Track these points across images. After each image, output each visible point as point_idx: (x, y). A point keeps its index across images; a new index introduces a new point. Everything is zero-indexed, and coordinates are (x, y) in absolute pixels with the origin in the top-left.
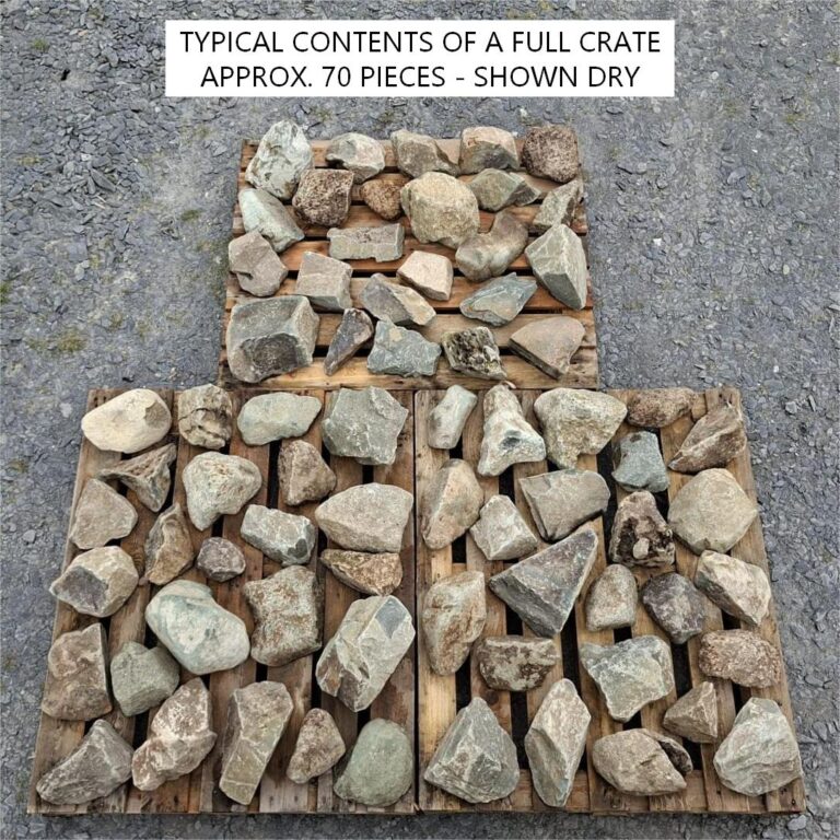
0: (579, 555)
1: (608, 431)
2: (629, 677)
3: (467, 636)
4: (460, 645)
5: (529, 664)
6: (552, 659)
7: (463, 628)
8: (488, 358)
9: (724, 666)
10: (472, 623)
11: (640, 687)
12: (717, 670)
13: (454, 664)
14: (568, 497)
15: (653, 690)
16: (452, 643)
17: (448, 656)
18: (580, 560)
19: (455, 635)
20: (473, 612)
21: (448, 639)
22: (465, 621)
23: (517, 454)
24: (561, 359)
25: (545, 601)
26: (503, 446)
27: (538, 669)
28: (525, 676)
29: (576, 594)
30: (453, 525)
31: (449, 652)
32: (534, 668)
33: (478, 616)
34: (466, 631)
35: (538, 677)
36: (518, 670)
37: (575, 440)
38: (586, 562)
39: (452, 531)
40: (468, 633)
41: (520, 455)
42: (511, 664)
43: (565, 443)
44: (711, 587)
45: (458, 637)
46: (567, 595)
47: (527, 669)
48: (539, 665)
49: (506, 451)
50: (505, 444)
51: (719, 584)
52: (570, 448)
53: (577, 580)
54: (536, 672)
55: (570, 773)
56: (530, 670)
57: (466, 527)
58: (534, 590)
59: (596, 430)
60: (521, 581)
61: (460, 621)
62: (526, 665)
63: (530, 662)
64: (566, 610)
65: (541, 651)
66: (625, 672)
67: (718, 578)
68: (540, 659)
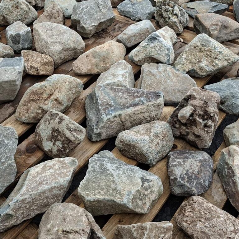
0: (142, 99)
1: (217, 62)
2: (112, 175)
3: (44, 103)
4: (37, 106)
5: (58, 130)
6: (74, 136)
7: (45, 96)
8: (173, 11)
9: (194, 222)
10: (52, 98)
11: (113, 186)
12: (186, 221)
13: (27, 116)
14: (165, 82)
15: (120, 194)
16: (33, 100)
17: (26, 107)
18: (140, 101)
19: (37, 97)
20: (57, 91)
21: (32, 96)
22: (48, 92)
23: (152, 48)
24: (214, 25)
25: (99, 106)
26: (147, 41)
27: (62, 138)
28: (53, 140)
29: (120, 112)
30: (92, 64)
31: (28, 105)
32: (60, 136)
33: (58, 96)
34: (45, 100)
35: (61, 146)
36: (51, 132)
37: (193, 60)
38: (143, 104)
39: (89, 67)
40: (46, 102)
41: (153, 50)
42: (50, 125)
43: (185, 59)
44: (226, 171)
45: (38, 100)
46: (114, 109)
47: (56, 134)
48: (63, 134)
49: (147, 44)
50: (148, 39)
51: (233, 168)
52: (187, 63)
53: (128, 107)
54: (60, 141)
55: (14, 202)
56: (57, 136)
57: (99, 71)
58: (99, 99)
59: (209, 58)
60: (96, 92)
61: (45, 91)
62: (56, 130)
63: (59, 129)
64: (107, 115)
65: (70, 125)
66: (112, 171)
67: (235, 163)
68: (65, 130)
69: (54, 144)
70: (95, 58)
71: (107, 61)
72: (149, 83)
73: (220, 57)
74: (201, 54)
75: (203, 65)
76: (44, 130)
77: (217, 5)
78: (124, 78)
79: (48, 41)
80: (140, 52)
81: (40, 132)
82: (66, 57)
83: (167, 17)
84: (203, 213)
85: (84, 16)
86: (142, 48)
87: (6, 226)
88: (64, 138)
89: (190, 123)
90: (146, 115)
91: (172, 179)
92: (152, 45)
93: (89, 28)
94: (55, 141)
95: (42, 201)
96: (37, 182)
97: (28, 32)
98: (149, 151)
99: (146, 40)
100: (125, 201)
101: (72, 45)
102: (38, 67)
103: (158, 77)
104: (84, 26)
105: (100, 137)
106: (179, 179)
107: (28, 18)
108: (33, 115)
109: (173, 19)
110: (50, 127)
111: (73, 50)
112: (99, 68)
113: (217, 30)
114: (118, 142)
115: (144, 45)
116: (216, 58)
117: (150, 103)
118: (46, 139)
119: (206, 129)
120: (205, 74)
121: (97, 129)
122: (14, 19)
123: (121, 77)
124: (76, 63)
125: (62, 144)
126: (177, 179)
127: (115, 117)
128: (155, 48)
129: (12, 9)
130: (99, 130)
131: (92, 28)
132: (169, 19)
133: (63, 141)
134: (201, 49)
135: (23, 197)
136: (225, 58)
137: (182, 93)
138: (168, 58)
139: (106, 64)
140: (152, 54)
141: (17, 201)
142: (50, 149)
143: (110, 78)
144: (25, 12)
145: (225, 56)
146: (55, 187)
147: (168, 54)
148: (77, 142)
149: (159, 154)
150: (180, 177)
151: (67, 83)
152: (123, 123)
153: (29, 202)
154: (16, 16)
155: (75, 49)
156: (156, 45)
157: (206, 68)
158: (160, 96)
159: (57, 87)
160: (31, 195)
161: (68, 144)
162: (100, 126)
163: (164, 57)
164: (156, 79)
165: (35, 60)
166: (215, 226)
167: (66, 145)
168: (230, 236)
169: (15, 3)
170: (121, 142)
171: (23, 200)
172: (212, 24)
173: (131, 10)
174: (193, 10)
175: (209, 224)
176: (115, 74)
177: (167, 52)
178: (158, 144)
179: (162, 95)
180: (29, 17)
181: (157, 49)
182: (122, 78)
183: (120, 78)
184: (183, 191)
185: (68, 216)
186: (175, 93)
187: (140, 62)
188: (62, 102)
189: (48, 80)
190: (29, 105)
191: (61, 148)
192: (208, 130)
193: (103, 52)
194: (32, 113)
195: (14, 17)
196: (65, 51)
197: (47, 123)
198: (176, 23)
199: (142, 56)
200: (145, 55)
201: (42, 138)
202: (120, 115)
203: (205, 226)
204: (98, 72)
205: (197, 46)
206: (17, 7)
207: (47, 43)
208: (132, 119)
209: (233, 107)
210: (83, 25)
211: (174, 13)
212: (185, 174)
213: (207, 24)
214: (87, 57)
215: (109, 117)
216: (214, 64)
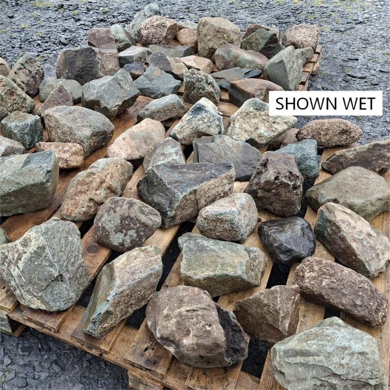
0: (213, 171)
1: (276, 126)
2: (213, 250)
3: (95, 194)
4: (87, 198)
5: (129, 217)
6: (151, 220)
7: (95, 185)
10: (104, 185)
11: (219, 261)
13: (76, 212)
14: (226, 154)
15: (231, 266)
16: (81, 192)
17: (74, 201)
18: (212, 174)
19: (85, 187)
20: (109, 177)
21: (79, 187)
22: (98, 180)
23: (199, 120)
24: (258, 90)
25: (167, 186)
26: (191, 113)
27: (136, 225)
28: (124, 230)
29: (195, 188)
30: (132, 147)
31: (75, 199)
32: (133, 223)
33: (111, 183)
34: (96, 190)
35: (135, 235)
36: (119, 221)
37: (248, 128)
38: (216, 177)
39: (129, 151)
40: (97, 192)
41: (200, 122)
42: (116, 213)
43: (239, 128)
44: (329, 230)
45: (88, 190)
46: (187, 186)
47: (127, 222)
48: (137, 220)
49: (191, 116)
50: (192, 111)
51: (337, 224)
52: (242, 133)
53: (202, 182)
54: (134, 229)
55: (113, 296)
56: (129, 224)
57: (141, 154)
58: (163, 179)
59: (267, 124)
60: (156, 172)
61: (94, 179)
62: (127, 217)
63: (131, 214)
64: (181, 192)
65: (143, 208)
66: (211, 247)
67: (337, 218)
68: (139, 214)
69: (126, 235)
70: (134, 140)
71: (149, 141)
72: (207, 158)
73: (278, 120)
74: (256, 120)
75: (262, 131)
76: (109, 221)
77: (250, 71)
78: (178, 156)
79: (73, 126)
80: (184, 127)
81: (104, 224)
82: (96, 144)
83: (201, 88)
84: (325, 270)
85: (104, 95)
86: (186, 122)
87: (105, 328)
88: (138, 225)
89: (276, 187)
90: (220, 189)
91: (276, 247)
92: (199, 117)
93: (113, 109)
94: (127, 230)
95: (139, 293)
96: (128, 273)
97: (36, 121)
98: (240, 224)
99: (189, 112)
100: (239, 273)
101: (103, 128)
102: (67, 158)
103: (216, 151)
104: (107, 106)
105: (174, 222)
106: (285, 245)
107: (26, 108)
108: (84, 209)
109: (209, 89)
110: (118, 216)
111: (103, 134)
112: (141, 150)
113: (263, 95)
114: (201, 220)
115: (189, 118)
116: (274, 122)
117: (223, 175)
118: (114, 231)
119: (295, 192)
120: (265, 142)
121: (171, 211)
122: (9, 109)
123: (175, 155)
124: (112, 148)
125: (136, 232)
126: (283, 244)
127: (191, 193)
128: (203, 119)
129: (5, 96)
130: (174, 212)
131: (116, 108)
132: (204, 89)
133: (138, 228)
134: (255, 115)
135: (121, 290)
136: (284, 121)
137: (247, 164)
138: (220, 130)
139: (148, 145)
140: (201, 127)
141: (116, 294)
142: (121, 241)
143: (161, 159)
144: (22, 100)
145: (284, 119)
146: (151, 274)
147: (219, 125)
148: (155, 227)
149: (248, 228)
150: (286, 242)
151: (119, 166)
152: (197, 201)
153: (127, 295)
154: (11, 105)
155: (105, 132)
156: (204, 116)
157: (266, 134)
158: (230, 166)
159: (108, 172)
160: (129, 286)
161: (144, 231)
162: (175, 207)
163: (214, 129)
164: (215, 152)
165: (62, 149)
166: (343, 280)
167: (141, 233)
168: (361, 286)
169: (9, 88)
170: (205, 219)
171: (122, 292)
172: (256, 89)
173: (150, 86)
174: (222, 80)
175: (335, 279)
176: (165, 153)
177: (217, 123)
178: (246, 216)
179: (232, 165)
180: (27, 106)
181: (206, 121)
182: (177, 156)
183: (175, 157)
184: (290, 258)
185: (184, 296)
186: (239, 165)
187: (185, 140)
188: (116, 190)
189: (94, 167)
190: (77, 198)
191: (136, 238)
192: (297, 192)
193: (142, 131)
194: (83, 207)
195: (9, 107)
196: (94, 136)
197: (112, 211)
198: (213, 93)
199: (187, 132)
200: (191, 130)
201: (108, 231)
202: (195, 191)
203: (332, 282)
204: (140, 156)
205: (250, 112)
206: (12, 94)
207: (71, 128)
208: (207, 196)
209: (307, 170)
210: (104, 105)
211: (209, 82)
212: (290, 238)
213: (249, 89)
214: (124, 139)
215: (184, 194)
216: (274, 129)
